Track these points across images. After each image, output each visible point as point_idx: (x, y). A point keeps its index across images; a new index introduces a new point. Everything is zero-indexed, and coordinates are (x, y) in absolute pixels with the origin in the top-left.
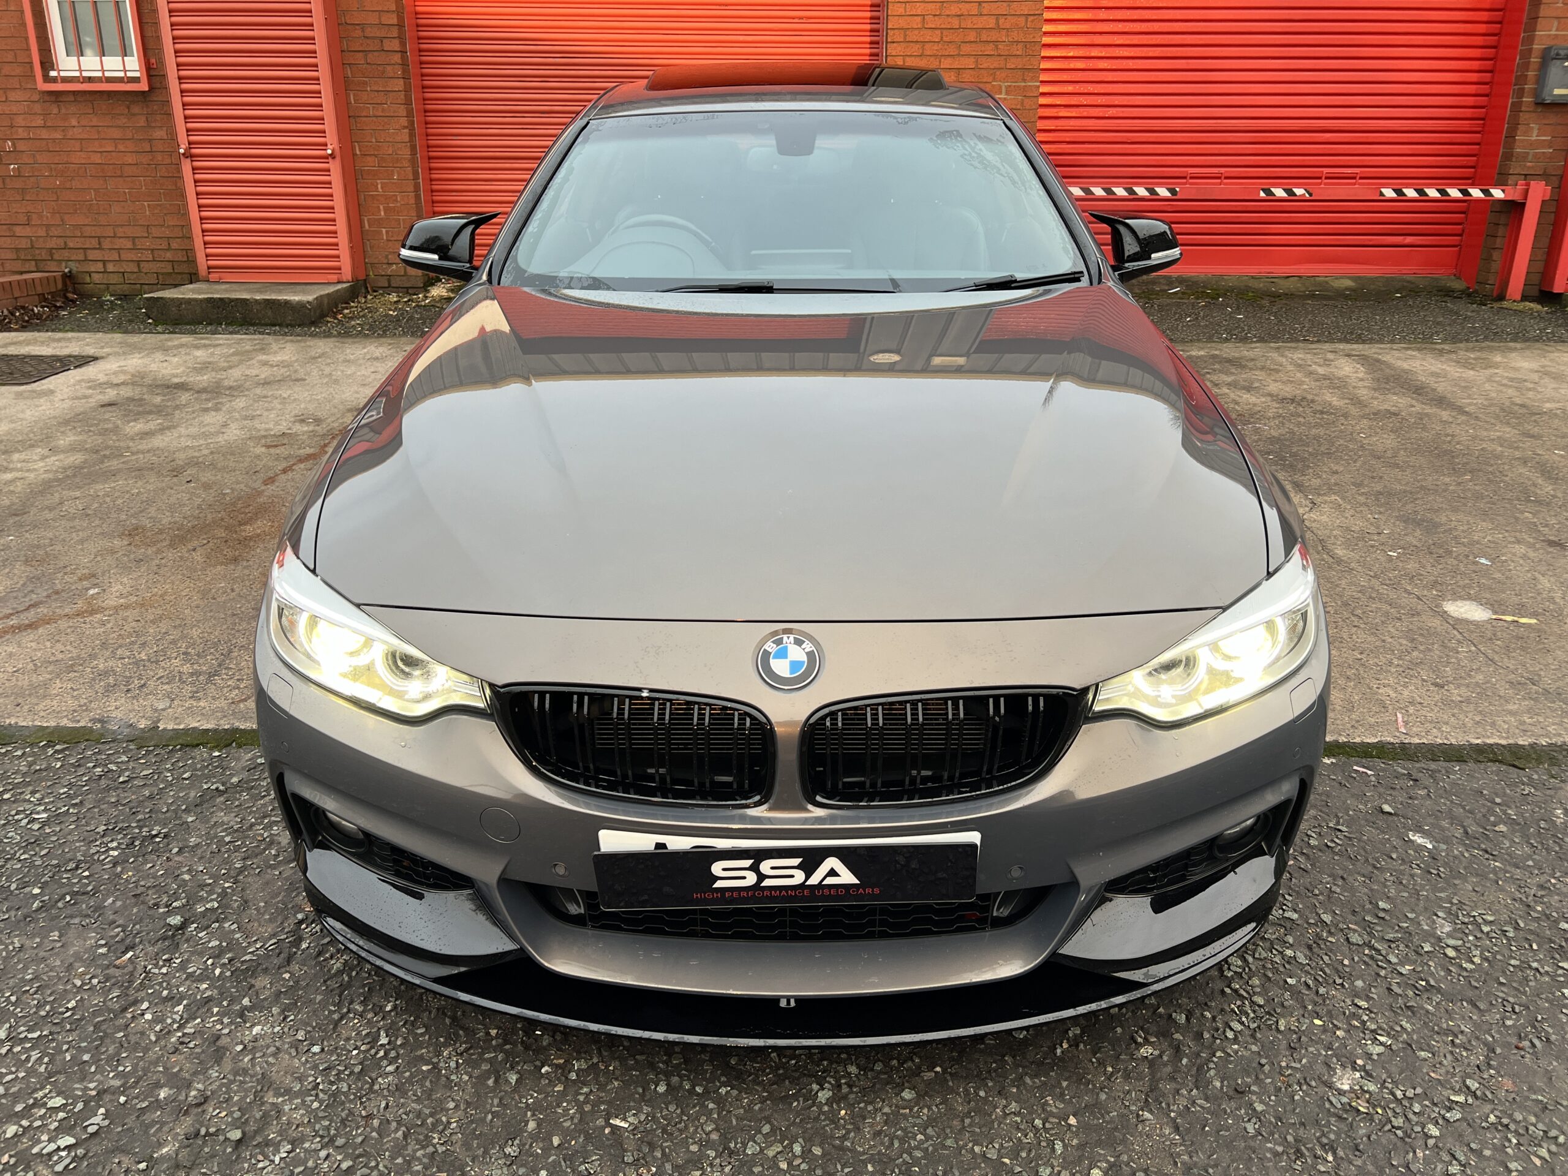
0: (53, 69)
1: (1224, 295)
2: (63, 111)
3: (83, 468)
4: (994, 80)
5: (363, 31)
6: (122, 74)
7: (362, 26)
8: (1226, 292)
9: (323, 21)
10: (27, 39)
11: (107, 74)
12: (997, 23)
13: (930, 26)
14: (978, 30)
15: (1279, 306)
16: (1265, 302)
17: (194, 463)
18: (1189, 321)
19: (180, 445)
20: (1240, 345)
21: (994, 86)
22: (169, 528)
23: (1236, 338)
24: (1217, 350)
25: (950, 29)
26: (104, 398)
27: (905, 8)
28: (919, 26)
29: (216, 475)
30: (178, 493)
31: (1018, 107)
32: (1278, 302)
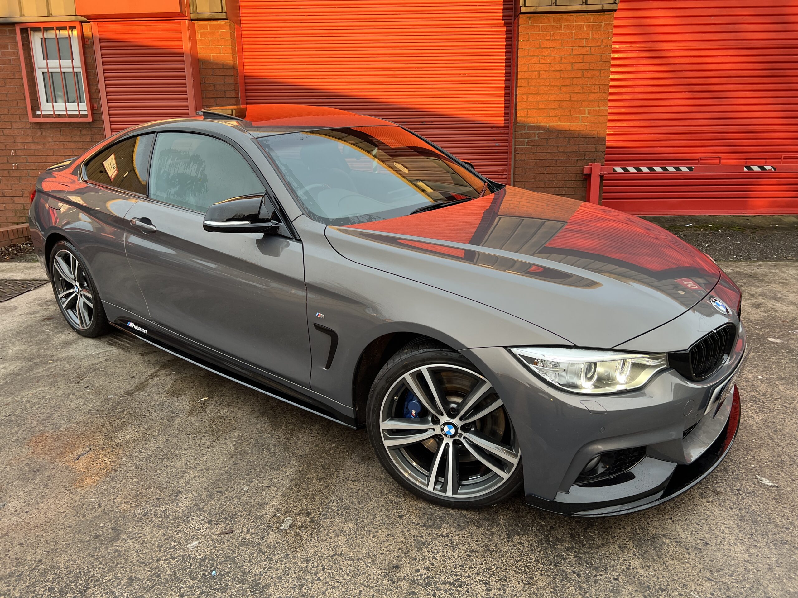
0: (39, 110)
1: (721, 228)
2: (44, 133)
3: (18, 375)
4: (581, 106)
5: (215, 87)
6: (77, 113)
7: (214, 84)
8: (721, 226)
9: (192, 82)
10: (24, 94)
11: (69, 113)
12: (583, 75)
13: (543, 77)
14: (571, 79)
15: (759, 235)
16: (749, 232)
17: (93, 370)
18: (708, 246)
19: (86, 353)
20: (748, 263)
21: (581, 110)
22: (65, 435)
23: (743, 258)
24: (737, 268)
25: (555, 78)
26: (46, 314)
27: (528, 67)
28: (536, 77)
29: (106, 381)
30: (77, 399)
31: (595, 122)
32: (757, 232)
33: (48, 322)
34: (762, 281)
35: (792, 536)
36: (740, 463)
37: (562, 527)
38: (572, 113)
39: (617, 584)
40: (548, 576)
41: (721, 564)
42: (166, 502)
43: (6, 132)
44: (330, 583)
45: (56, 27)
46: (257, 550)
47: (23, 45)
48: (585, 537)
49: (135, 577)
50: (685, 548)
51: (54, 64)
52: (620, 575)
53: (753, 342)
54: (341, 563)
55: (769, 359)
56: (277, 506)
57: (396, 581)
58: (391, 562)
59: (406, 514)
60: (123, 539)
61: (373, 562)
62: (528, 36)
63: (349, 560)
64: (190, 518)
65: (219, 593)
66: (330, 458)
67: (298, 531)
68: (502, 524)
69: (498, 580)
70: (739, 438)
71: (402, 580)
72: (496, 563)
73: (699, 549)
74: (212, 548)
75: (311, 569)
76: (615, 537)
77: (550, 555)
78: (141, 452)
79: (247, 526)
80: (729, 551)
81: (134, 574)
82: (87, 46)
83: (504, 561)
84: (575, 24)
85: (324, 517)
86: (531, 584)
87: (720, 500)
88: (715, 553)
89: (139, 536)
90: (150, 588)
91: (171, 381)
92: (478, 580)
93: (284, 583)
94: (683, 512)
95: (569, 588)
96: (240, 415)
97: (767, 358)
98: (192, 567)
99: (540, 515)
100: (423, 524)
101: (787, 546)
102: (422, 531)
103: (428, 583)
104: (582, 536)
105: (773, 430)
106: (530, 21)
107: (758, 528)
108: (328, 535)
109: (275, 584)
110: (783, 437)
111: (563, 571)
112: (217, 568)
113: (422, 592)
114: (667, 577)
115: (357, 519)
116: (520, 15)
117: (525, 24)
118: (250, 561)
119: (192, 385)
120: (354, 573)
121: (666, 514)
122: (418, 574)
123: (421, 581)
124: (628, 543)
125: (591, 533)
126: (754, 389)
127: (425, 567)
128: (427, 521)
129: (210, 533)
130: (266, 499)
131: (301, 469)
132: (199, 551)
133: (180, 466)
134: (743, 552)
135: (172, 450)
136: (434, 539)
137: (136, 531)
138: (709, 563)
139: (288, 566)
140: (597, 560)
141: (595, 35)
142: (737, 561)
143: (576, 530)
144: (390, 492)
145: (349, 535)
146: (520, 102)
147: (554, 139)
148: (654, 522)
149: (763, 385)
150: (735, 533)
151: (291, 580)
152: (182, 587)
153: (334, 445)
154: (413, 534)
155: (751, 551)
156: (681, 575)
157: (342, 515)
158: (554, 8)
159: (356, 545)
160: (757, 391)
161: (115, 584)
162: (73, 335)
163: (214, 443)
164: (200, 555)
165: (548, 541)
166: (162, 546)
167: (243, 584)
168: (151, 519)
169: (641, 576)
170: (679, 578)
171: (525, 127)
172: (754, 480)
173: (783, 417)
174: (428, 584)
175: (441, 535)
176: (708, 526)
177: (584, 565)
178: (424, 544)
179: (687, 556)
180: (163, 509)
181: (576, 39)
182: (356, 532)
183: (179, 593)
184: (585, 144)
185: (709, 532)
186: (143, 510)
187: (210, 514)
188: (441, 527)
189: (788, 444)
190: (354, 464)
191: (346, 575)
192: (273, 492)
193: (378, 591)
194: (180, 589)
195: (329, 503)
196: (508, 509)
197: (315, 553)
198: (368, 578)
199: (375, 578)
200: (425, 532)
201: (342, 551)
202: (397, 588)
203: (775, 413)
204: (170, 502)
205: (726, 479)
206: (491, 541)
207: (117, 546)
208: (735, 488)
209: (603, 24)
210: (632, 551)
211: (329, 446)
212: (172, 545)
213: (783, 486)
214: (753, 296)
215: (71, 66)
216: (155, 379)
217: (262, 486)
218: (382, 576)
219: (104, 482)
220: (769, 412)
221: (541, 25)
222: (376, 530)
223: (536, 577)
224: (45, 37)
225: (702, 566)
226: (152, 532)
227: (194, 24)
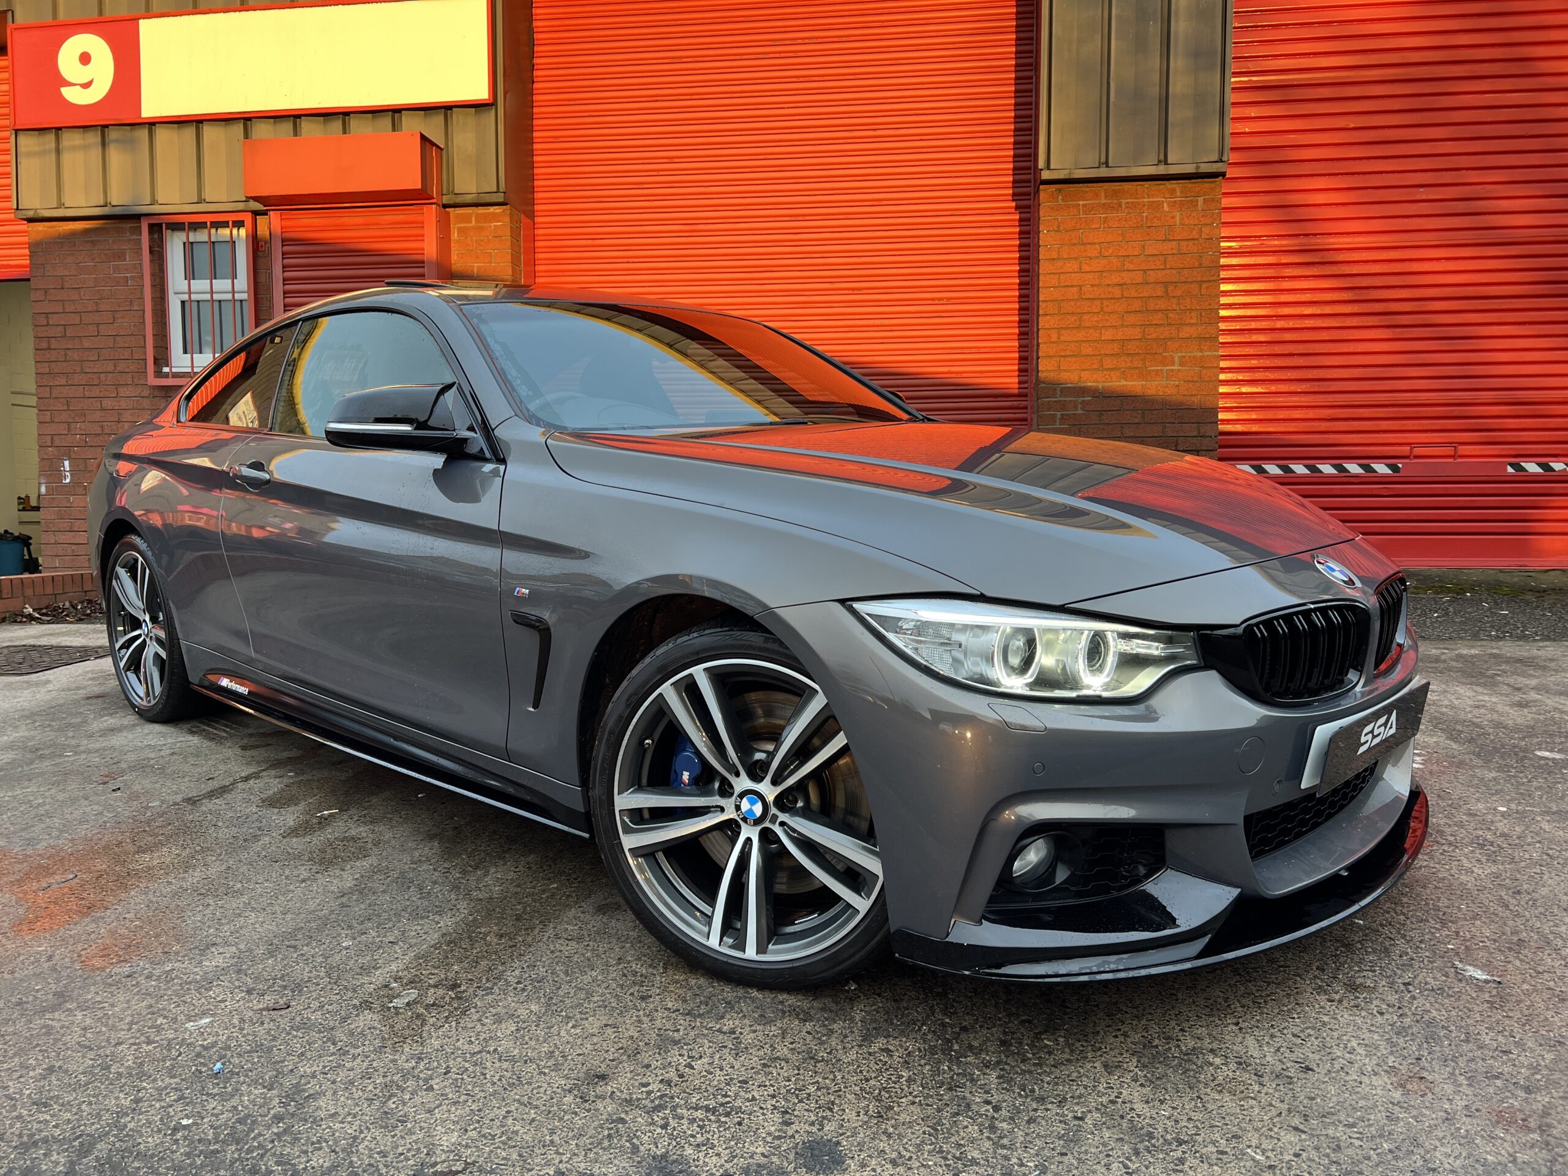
0: (167, 366)
1: (1472, 590)
4: (1165, 350)
8: (1472, 587)
10: (144, 337)
12: (1166, 292)
13: (1088, 296)
14: (1144, 299)
15: (1551, 601)
16: (1529, 597)
17: (142, 767)
18: (1438, 617)
19: (140, 744)
20: (1521, 643)
21: (1165, 357)
22: (39, 855)
23: (1511, 636)
24: (1492, 648)
25: (1111, 299)
26: (97, 690)
27: (1059, 279)
28: (1076, 297)
29: (157, 782)
30: (90, 805)
31: (1195, 379)
32: (1546, 597)
33: (94, 701)
34: (1544, 668)
35: (1514, 1065)
36: (1421, 942)
37: (988, 1028)
38: (1147, 363)
39: (1079, 1126)
40: (927, 1105)
41: (1331, 1105)
42: (179, 959)
43: (108, 403)
44: (450, 1096)
45: (211, 222)
46: (324, 1037)
47: (151, 252)
48: (1032, 1046)
49: (60, 1068)
50: (1255, 1074)
51: (201, 285)
52: (1090, 1111)
53: (1502, 758)
54: (489, 1064)
55: (1529, 781)
56: (398, 972)
57: (592, 1099)
58: (594, 1068)
59: (658, 995)
60: (68, 1010)
61: (557, 1068)
62: (1056, 224)
63: (506, 1061)
64: (215, 983)
65: (215, 1100)
66: (538, 904)
67: (422, 1010)
68: (858, 1018)
69: (813, 1109)
70: (1431, 902)
71: (604, 1099)
72: (820, 1080)
73: (1288, 1077)
74: (234, 1030)
75: (421, 1072)
76: (1100, 1048)
77: (944, 1073)
78: (170, 883)
79: (323, 999)
80: (1357, 1084)
81: (61, 1062)
82: (260, 254)
83: (839, 1077)
84: (1146, 200)
85: (484, 993)
86: (885, 1117)
87: (1359, 998)
88: (1323, 1086)
89: (101, 1006)
90: (80, 1084)
91: (279, 786)
92: (769, 1106)
93: (354, 1090)
94: (1267, 1014)
95: (967, 1127)
96: (388, 836)
97: (1524, 780)
98: (180, 1058)
99: (947, 1008)
100: (686, 1011)
101: (1499, 1083)
102: (682, 1022)
103: (660, 1105)
104: (1028, 1045)
105: (1512, 890)
106: (1060, 197)
107: (1438, 1048)
108: (480, 1020)
109: (335, 1093)
110: (1531, 903)
111: (964, 1098)
112: (230, 1062)
113: (640, 1119)
114: (1199, 1120)
115: (552, 998)
116: (1041, 187)
117: (1050, 202)
118: (302, 1054)
119: (316, 791)
120: (509, 1083)
121: (1228, 1016)
122: (644, 1089)
123: (647, 1102)
124: (1128, 1060)
125: (1049, 1040)
126: (1484, 827)
127: (662, 1080)
128: (698, 1007)
129: (242, 1007)
130: (380, 961)
131: (471, 918)
132: (205, 1034)
133: (234, 905)
134: (1390, 1087)
135: (231, 883)
136: (702, 1037)
137: (97, 999)
138: (1305, 1101)
139: (374, 1065)
140: (1046, 1086)
141: (1186, 219)
142: (1372, 1102)
143: (1019, 1035)
144: (639, 959)
145: (524, 1022)
146: (1045, 343)
147: (1114, 413)
148: (1197, 1029)
149: (1506, 821)
150: (1379, 1054)
151: (370, 1088)
152: (144, 1088)
153: (555, 885)
154: (658, 1024)
155: (1409, 1087)
156: (1233, 1118)
157: (523, 990)
158: (1104, 172)
159: (531, 1039)
160: (1490, 829)
161: (16, 1075)
162: (131, 719)
163: (319, 875)
164: (206, 1040)
165: (947, 1050)
166: (136, 1023)
167: (269, 1090)
168: (138, 983)
169: (1139, 1116)
170: (1227, 1124)
171: (1055, 389)
172: (1446, 969)
173: (1539, 871)
174: (657, 1109)
175: (720, 1031)
176: (1320, 1040)
177: (1014, 1093)
178: (676, 1042)
179: (1256, 1088)
180: (169, 968)
181: (1150, 227)
182: (541, 1017)
183: (133, 1097)
184: (1176, 422)
185: (1320, 1051)
186: (128, 969)
187: (257, 979)
188: (723, 1017)
189: (1541, 913)
190: (582, 916)
191: (489, 1085)
192: (399, 951)
193: (546, 1113)
194: (139, 1091)
195: (504, 971)
196: (879, 995)
197: (442, 1047)
198: (535, 1092)
199: (548, 1092)
200: (687, 1023)
201: (499, 1046)
202: (589, 1111)
203: (1523, 864)
204: (186, 958)
205: (1383, 965)
206: (822, 1043)
207: (49, 1019)
208: (1400, 981)
209: (1200, 200)
210: (1132, 1074)
211: (544, 887)
212: (159, 1022)
213: (1513, 981)
214: (1519, 689)
215: (230, 288)
216: (251, 782)
217: (381, 941)
218: (565, 1090)
219: (76, 924)
220: (1510, 863)
221: (1081, 203)
222: (583, 1016)
223: (899, 1106)
224: (191, 240)
225: (1287, 1106)
226: (128, 1001)
227: (449, 213)
